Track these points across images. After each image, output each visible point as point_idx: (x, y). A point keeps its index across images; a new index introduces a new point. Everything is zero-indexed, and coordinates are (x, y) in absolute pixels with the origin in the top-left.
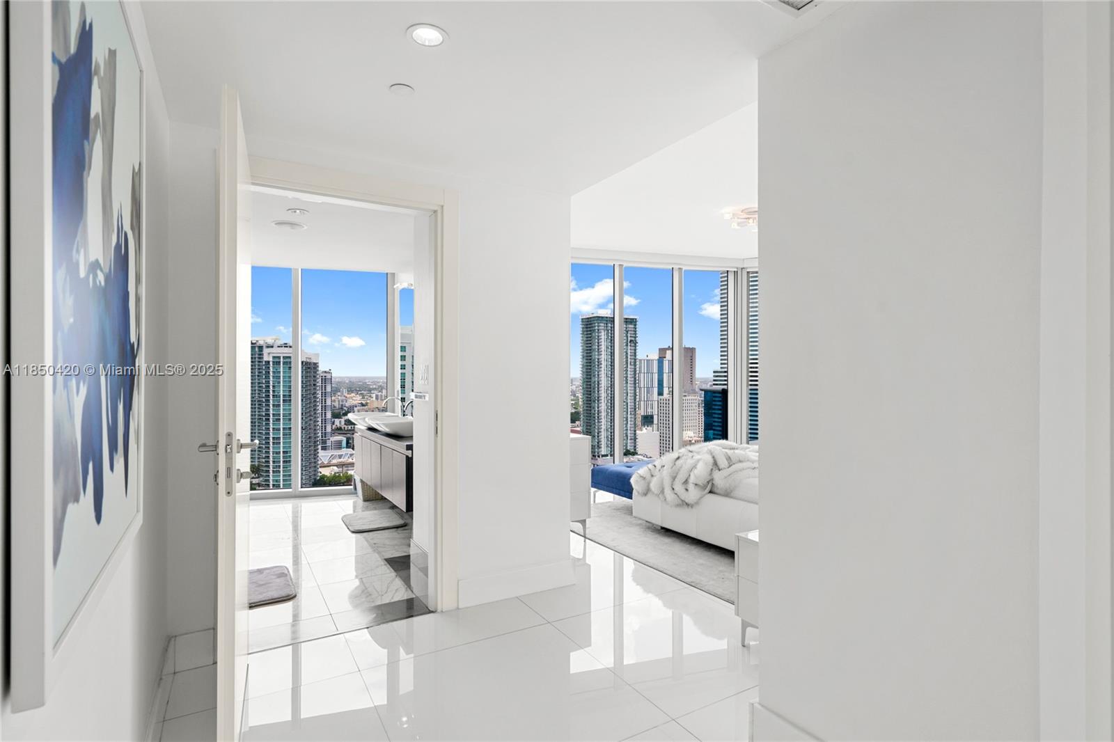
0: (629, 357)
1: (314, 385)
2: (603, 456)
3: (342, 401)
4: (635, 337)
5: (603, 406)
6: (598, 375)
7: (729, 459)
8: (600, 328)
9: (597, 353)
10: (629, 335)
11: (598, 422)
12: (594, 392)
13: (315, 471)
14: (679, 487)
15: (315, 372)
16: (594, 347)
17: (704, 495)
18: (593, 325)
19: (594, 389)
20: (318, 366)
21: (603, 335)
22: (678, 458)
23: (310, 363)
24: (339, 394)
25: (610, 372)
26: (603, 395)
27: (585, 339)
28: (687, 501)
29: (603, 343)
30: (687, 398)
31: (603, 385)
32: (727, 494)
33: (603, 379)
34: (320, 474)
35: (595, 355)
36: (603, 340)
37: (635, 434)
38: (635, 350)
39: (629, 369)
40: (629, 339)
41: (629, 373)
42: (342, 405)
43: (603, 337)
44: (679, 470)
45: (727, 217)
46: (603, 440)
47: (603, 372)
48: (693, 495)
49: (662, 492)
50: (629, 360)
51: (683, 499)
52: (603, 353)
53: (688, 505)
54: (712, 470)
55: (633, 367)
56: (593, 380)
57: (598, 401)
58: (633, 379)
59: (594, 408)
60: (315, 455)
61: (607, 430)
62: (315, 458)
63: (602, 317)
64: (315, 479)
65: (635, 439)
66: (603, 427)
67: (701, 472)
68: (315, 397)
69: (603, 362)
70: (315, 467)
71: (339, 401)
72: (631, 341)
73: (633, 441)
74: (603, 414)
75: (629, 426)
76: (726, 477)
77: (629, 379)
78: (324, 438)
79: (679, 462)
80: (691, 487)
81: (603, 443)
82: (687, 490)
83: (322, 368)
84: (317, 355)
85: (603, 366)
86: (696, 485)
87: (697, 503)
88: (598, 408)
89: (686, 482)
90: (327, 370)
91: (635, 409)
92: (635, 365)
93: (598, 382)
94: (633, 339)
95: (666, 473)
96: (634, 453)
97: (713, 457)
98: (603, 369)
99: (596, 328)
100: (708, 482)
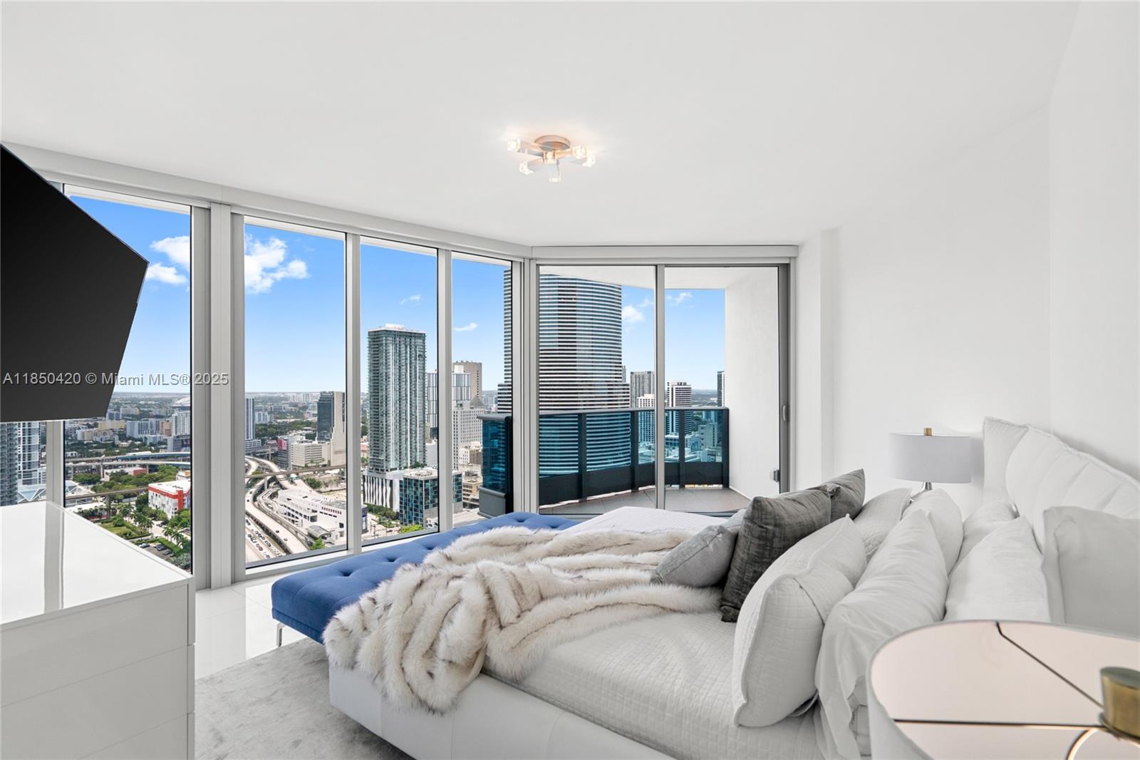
0: (418, 371)
2: (392, 470)
4: (424, 352)
5: (392, 420)
6: (386, 389)
7: (518, 590)
8: (388, 342)
9: (384, 367)
10: (418, 350)
11: (386, 436)
12: (382, 406)
14: (414, 666)
16: (381, 361)
17: (467, 686)
18: (381, 339)
19: (382, 402)
21: (391, 349)
22: (421, 584)
25: (398, 386)
26: (392, 409)
27: (372, 353)
28: (430, 702)
29: (391, 357)
30: (475, 410)
31: (391, 399)
32: (515, 683)
33: (391, 393)
35: (382, 369)
36: (391, 354)
37: (424, 447)
38: (424, 364)
39: (418, 383)
40: (418, 353)
41: (418, 386)
43: (391, 351)
44: (418, 620)
45: (513, 147)
46: (391, 453)
47: (391, 386)
48: (442, 689)
49: (381, 672)
50: (418, 374)
51: (422, 696)
52: (391, 367)
53: (432, 710)
54: (485, 621)
55: (422, 381)
56: (380, 394)
57: (386, 415)
58: (422, 392)
59: (382, 422)
61: (396, 444)
63: (391, 331)
65: (424, 451)
66: (392, 441)
67: (460, 632)
69: (391, 376)
72: (420, 355)
73: (422, 453)
74: (392, 428)
75: (418, 438)
76: (512, 648)
77: (418, 392)
78: (27, 470)
79: (422, 596)
80: (440, 669)
81: (391, 456)
82: (431, 674)
85: (391, 380)
86: (450, 662)
87: (455, 704)
88: (386, 422)
89: (431, 651)
91: (424, 422)
92: (424, 380)
93: (386, 396)
94: (422, 353)
95: (391, 624)
96: (423, 465)
97: (488, 592)
98: (391, 383)
99: (384, 342)
100: (477, 653)
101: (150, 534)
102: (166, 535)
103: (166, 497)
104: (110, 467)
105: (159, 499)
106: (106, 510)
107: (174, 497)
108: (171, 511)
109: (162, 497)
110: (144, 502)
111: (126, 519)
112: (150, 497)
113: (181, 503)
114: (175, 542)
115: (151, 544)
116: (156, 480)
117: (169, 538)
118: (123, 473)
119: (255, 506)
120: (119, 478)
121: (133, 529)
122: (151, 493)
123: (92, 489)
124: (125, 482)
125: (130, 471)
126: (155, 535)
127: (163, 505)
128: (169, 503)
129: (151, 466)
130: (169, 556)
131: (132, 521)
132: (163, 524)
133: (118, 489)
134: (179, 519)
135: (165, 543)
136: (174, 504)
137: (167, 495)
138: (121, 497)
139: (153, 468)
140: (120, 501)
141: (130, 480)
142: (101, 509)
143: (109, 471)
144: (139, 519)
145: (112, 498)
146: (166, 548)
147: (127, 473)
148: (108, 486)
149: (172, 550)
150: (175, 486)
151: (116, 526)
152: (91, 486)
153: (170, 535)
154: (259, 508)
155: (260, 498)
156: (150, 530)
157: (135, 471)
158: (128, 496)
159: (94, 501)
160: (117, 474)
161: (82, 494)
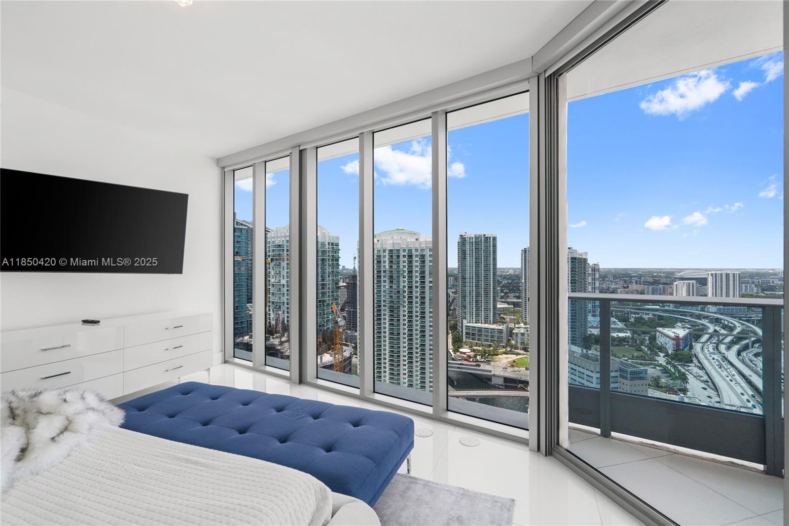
1: (584, 273)
3: (609, 285)
13: (585, 330)
15: (585, 265)
20: (587, 261)
23: (581, 259)
24: (607, 279)
34: (589, 332)
42: (608, 287)
60: (585, 319)
62: (585, 322)
64: (585, 336)
68: (585, 281)
70: (585, 327)
71: (606, 284)
83: (591, 262)
84: (586, 253)
90: (596, 263)
101: (657, 361)
102: (667, 363)
103: (668, 339)
104: (635, 313)
105: (663, 339)
106: (631, 339)
107: (673, 339)
108: (671, 348)
109: (665, 338)
110: (653, 339)
111: (643, 347)
112: (657, 336)
113: (678, 345)
114: (673, 370)
115: (657, 367)
116: (662, 326)
117: (669, 367)
118: (641, 318)
119: (739, 360)
120: (639, 321)
121: (647, 354)
122: (658, 334)
123: (624, 325)
124: (643, 324)
125: (646, 317)
126: (660, 362)
127: (666, 344)
128: (670, 343)
129: (660, 316)
130: (668, 378)
131: (646, 349)
132: (666, 356)
133: (639, 328)
134: (676, 355)
135: (667, 369)
136: (673, 344)
137: (668, 337)
138: (640, 333)
139: (660, 318)
140: (639, 335)
141: (646, 323)
142: (629, 338)
143: (634, 316)
144: (649, 349)
145: (634, 332)
146: (667, 372)
147: (644, 319)
148: (633, 324)
149: (671, 375)
150: (674, 332)
151: (637, 350)
152: (624, 323)
153: (670, 365)
154: (743, 362)
155: (744, 354)
156: (657, 358)
157: (649, 318)
158: (644, 333)
159: (625, 333)
160: (638, 318)
161: (619, 327)
